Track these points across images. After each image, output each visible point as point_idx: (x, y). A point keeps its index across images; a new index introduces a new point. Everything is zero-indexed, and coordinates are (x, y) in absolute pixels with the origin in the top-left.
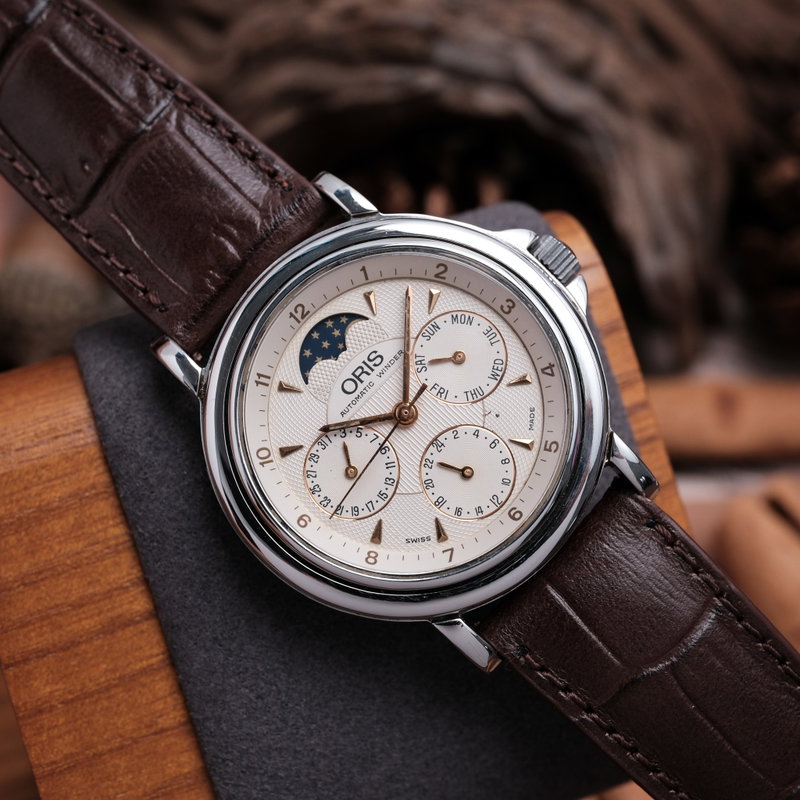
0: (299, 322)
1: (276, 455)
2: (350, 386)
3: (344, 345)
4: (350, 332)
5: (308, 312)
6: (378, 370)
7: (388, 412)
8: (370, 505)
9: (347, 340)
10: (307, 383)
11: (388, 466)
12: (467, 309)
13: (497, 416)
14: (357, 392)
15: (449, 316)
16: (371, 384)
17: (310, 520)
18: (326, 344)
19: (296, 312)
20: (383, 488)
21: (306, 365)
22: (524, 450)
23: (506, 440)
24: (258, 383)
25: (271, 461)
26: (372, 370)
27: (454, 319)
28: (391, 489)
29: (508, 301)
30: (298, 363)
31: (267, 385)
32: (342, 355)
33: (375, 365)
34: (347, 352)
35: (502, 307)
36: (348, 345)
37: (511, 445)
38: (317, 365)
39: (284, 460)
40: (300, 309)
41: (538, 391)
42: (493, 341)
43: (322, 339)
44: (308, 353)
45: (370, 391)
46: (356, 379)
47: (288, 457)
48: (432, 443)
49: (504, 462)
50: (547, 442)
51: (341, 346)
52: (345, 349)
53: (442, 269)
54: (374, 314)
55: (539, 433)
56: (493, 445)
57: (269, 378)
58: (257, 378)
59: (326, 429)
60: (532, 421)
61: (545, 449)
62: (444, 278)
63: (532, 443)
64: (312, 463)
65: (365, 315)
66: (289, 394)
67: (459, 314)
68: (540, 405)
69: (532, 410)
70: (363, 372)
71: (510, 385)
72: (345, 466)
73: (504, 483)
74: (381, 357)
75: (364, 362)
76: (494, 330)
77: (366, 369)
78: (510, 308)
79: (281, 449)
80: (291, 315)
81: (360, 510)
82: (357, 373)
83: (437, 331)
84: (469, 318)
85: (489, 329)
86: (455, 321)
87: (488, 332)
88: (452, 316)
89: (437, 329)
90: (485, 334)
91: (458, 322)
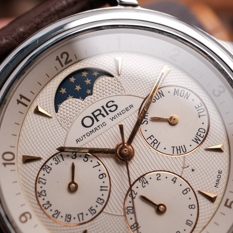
0: (62, 66)
1: (19, 160)
2: (88, 122)
3: (92, 91)
4: (97, 83)
5: (71, 61)
6: (111, 115)
7: (112, 148)
8: (81, 216)
9: (94, 88)
10: (57, 111)
11: (102, 188)
12: (187, 86)
13: (193, 170)
14: (92, 128)
15: (173, 88)
16: (104, 124)
17: (31, 217)
18: (78, 88)
19: (62, 57)
20: (94, 204)
21: (59, 99)
22: (208, 202)
23: (196, 190)
24: (19, 102)
25: (14, 164)
26: (108, 114)
27: (176, 92)
28: (100, 207)
29: (220, 87)
30: (54, 96)
31: (26, 106)
32: (88, 98)
33: (110, 111)
34: (92, 96)
35: (214, 91)
36: (94, 91)
37: (198, 195)
38: (67, 101)
39: (24, 165)
40: (65, 56)
41: (227, 159)
42: (201, 114)
43: (76, 83)
44: (63, 91)
45: (102, 130)
46: (94, 117)
47: (28, 164)
48: (139, 179)
49: (191, 207)
50: (228, 200)
51: (89, 92)
52: (91, 94)
54: (119, 75)
55: (222, 191)
56: (185, 192)
57: (29, 101)
58: (19, 98)
59: (61, 150)
60: (218, 181)
61: (226, 205)
62: (175, 60)
63: (215, 198)
64: (45, 172)
65: (112, 73)
66: (41, 117)
67: (181, 89)
68: (227, 169)
69: (220, 172)
70: (100, 114)
71: (207, 150)
72: (70, 180)
73: (187, 224)
74: (117, 106)
75: (103, 107)
76: (203, 107)
77: (103, 112)
78: (220, 92)
79: (24, 157)
80: (58, 59)
81: (72, 218)
82: (96, 114)
83: (161, 97)
84: (187, 94)
85: (200, 105)
86: (176, 94)
87: (199, 107)
88: (175, 89)
89: (162, 96)
90: (196, 108)
91: (178, 95)
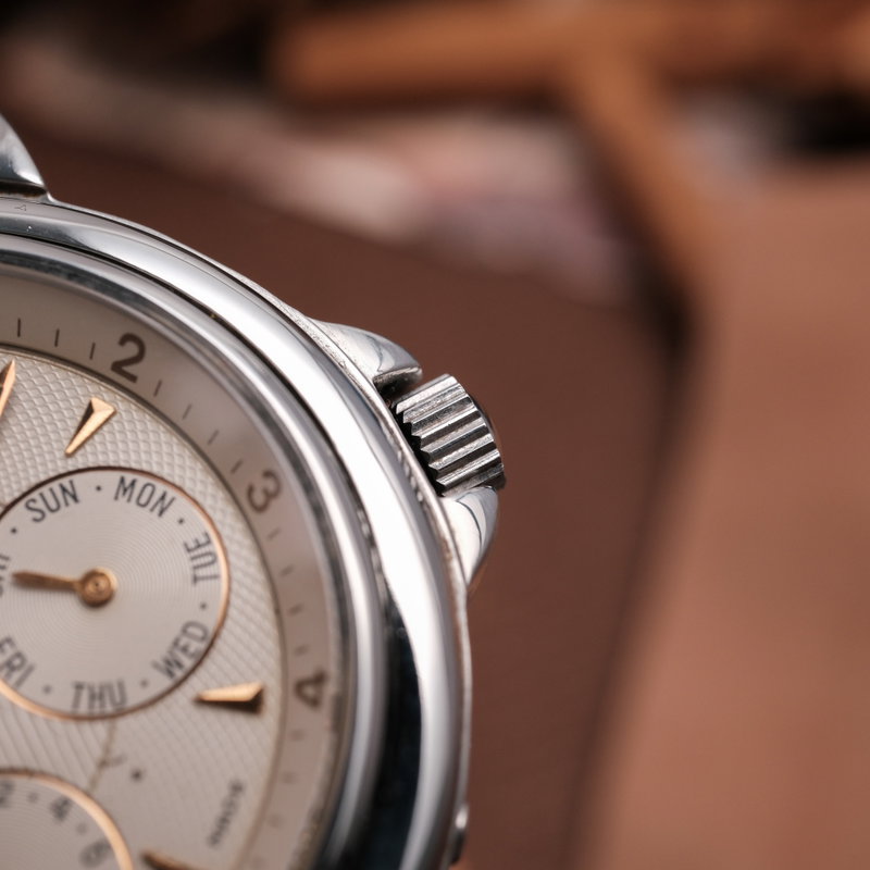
12: (166, 473)
13: (135, 776)
15: (116, 476)
27: (125, 489)
29: (267, 474)
35: (251, 490)
41: (271, 742)
42: (201, 572)
53: (131, 350)
60: (225, 821)
62: (133, 378)
68: (264, 782)
69: (237, 788)
71: (202, 702)
78: (270, 496)
83: (67, 504)
84: (163, 497)
85: (203, 540)
86: (124, 494)
87: (199, 546)
88: (122, 480)
89: (70, 500)
90: (189, 550)
91: (129, 500)
